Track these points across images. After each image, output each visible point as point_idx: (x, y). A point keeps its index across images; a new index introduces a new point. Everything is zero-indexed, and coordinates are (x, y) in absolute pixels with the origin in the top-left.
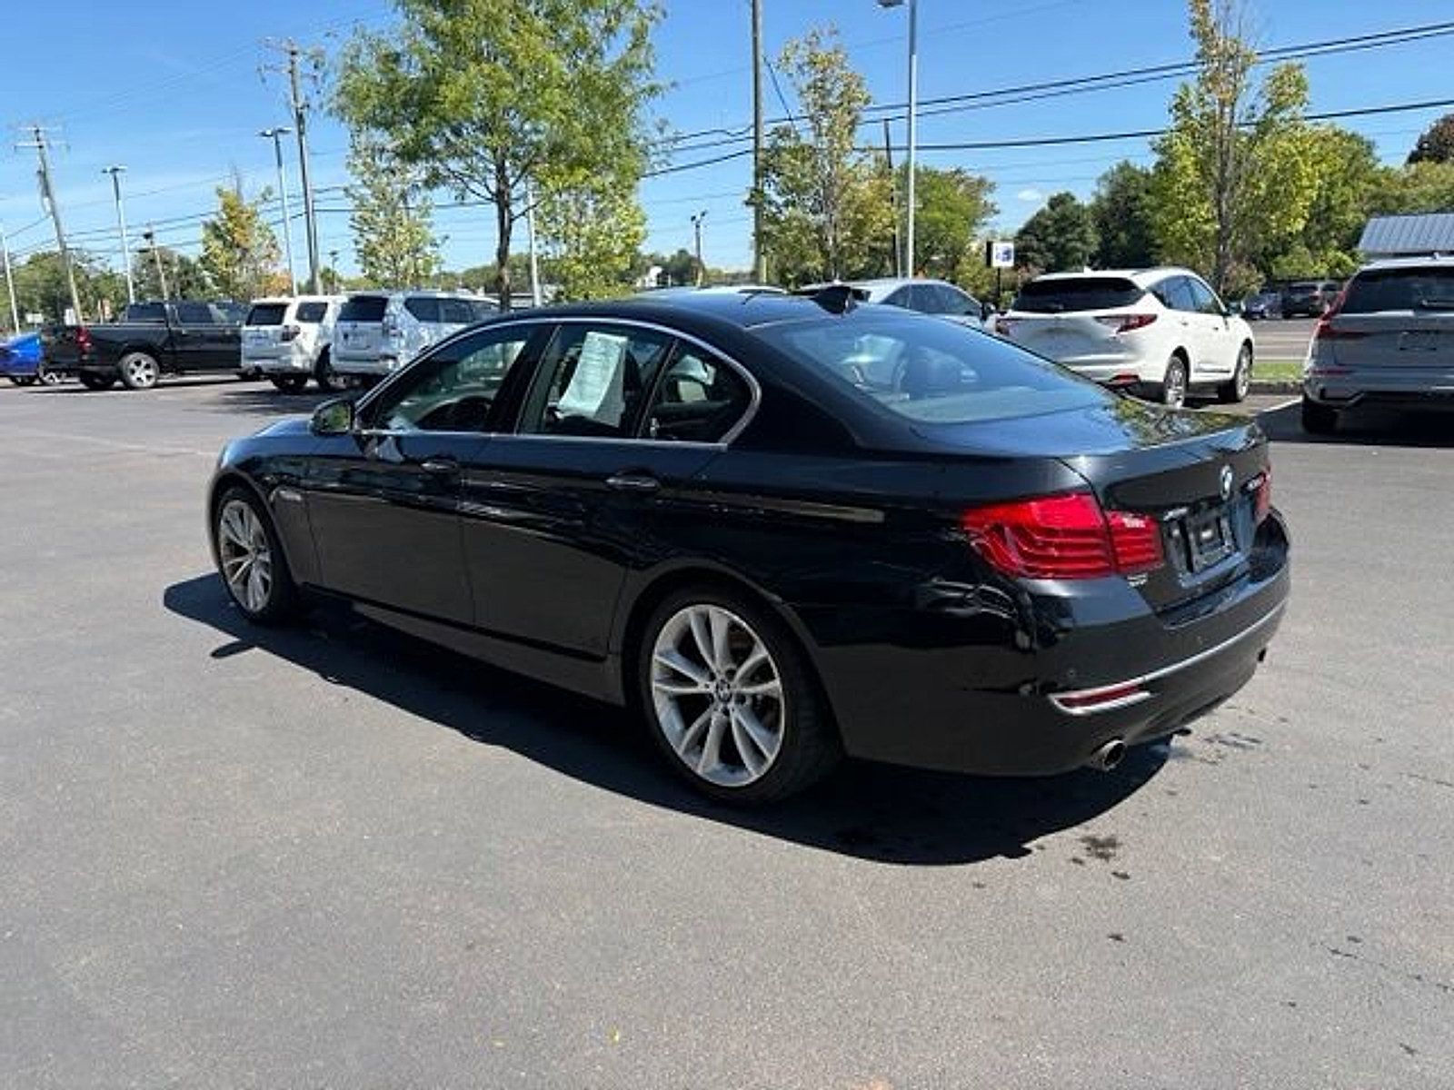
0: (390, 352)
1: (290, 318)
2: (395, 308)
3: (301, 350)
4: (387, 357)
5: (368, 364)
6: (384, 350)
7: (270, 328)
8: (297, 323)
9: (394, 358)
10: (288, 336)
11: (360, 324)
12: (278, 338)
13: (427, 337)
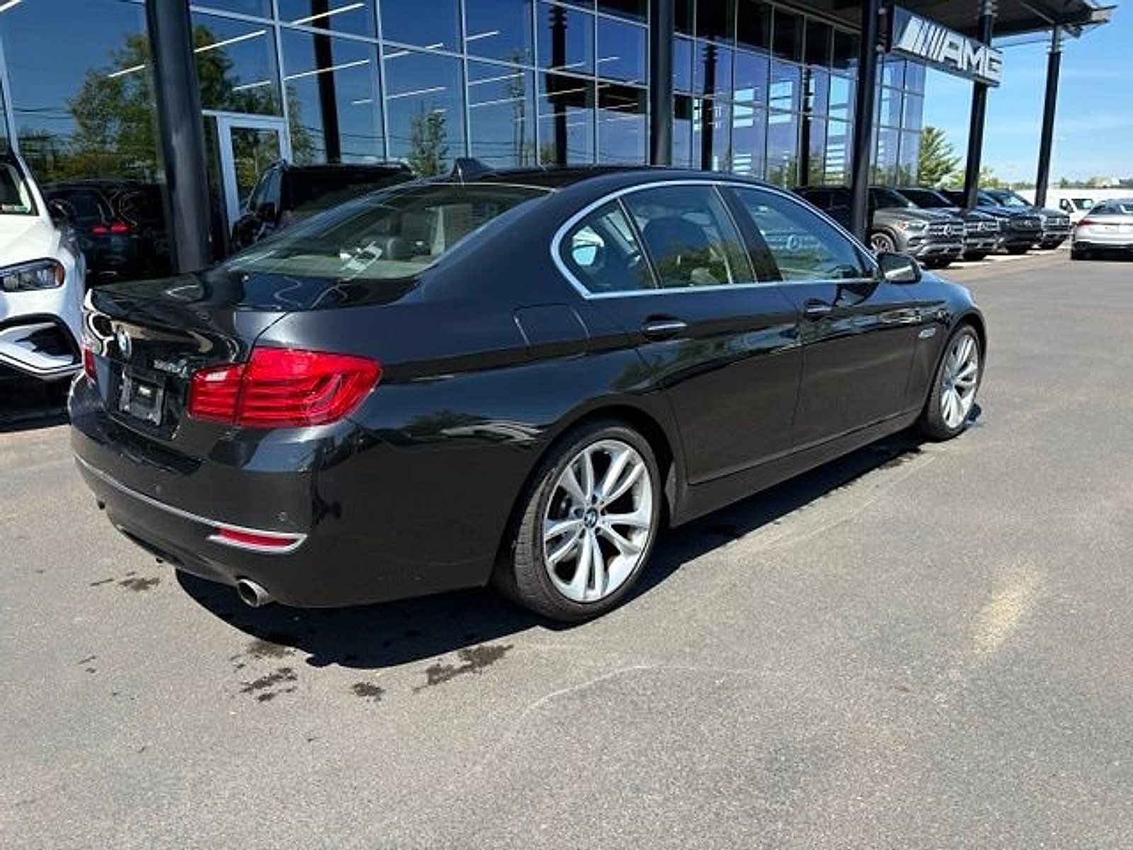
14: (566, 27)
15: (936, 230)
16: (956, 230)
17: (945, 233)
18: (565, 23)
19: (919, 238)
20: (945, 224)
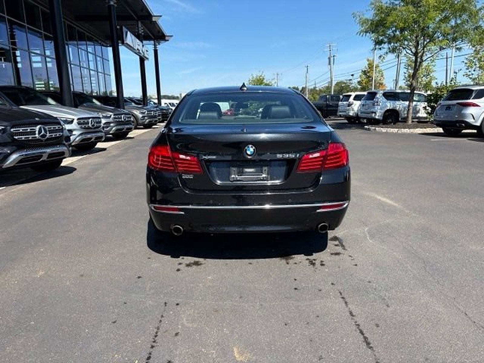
0: (374, 111)
1: (351, 100)
2: (379, 96)
3: (353, 110)
4: (373, 112)
5: (367, 115)
6: (372, 110)
7: (345, 103)
8: (353, 101)
9: (375, 113)
10: (349, 105)
11: (367, 101)
12: (347, 106)
13: (389, 105)
14: (15, 35)
15: (116, 118)
16: (128, 118)
17: (123, 120)
18: (14, 33)
19: (109, 123)
20: (122, 114)
